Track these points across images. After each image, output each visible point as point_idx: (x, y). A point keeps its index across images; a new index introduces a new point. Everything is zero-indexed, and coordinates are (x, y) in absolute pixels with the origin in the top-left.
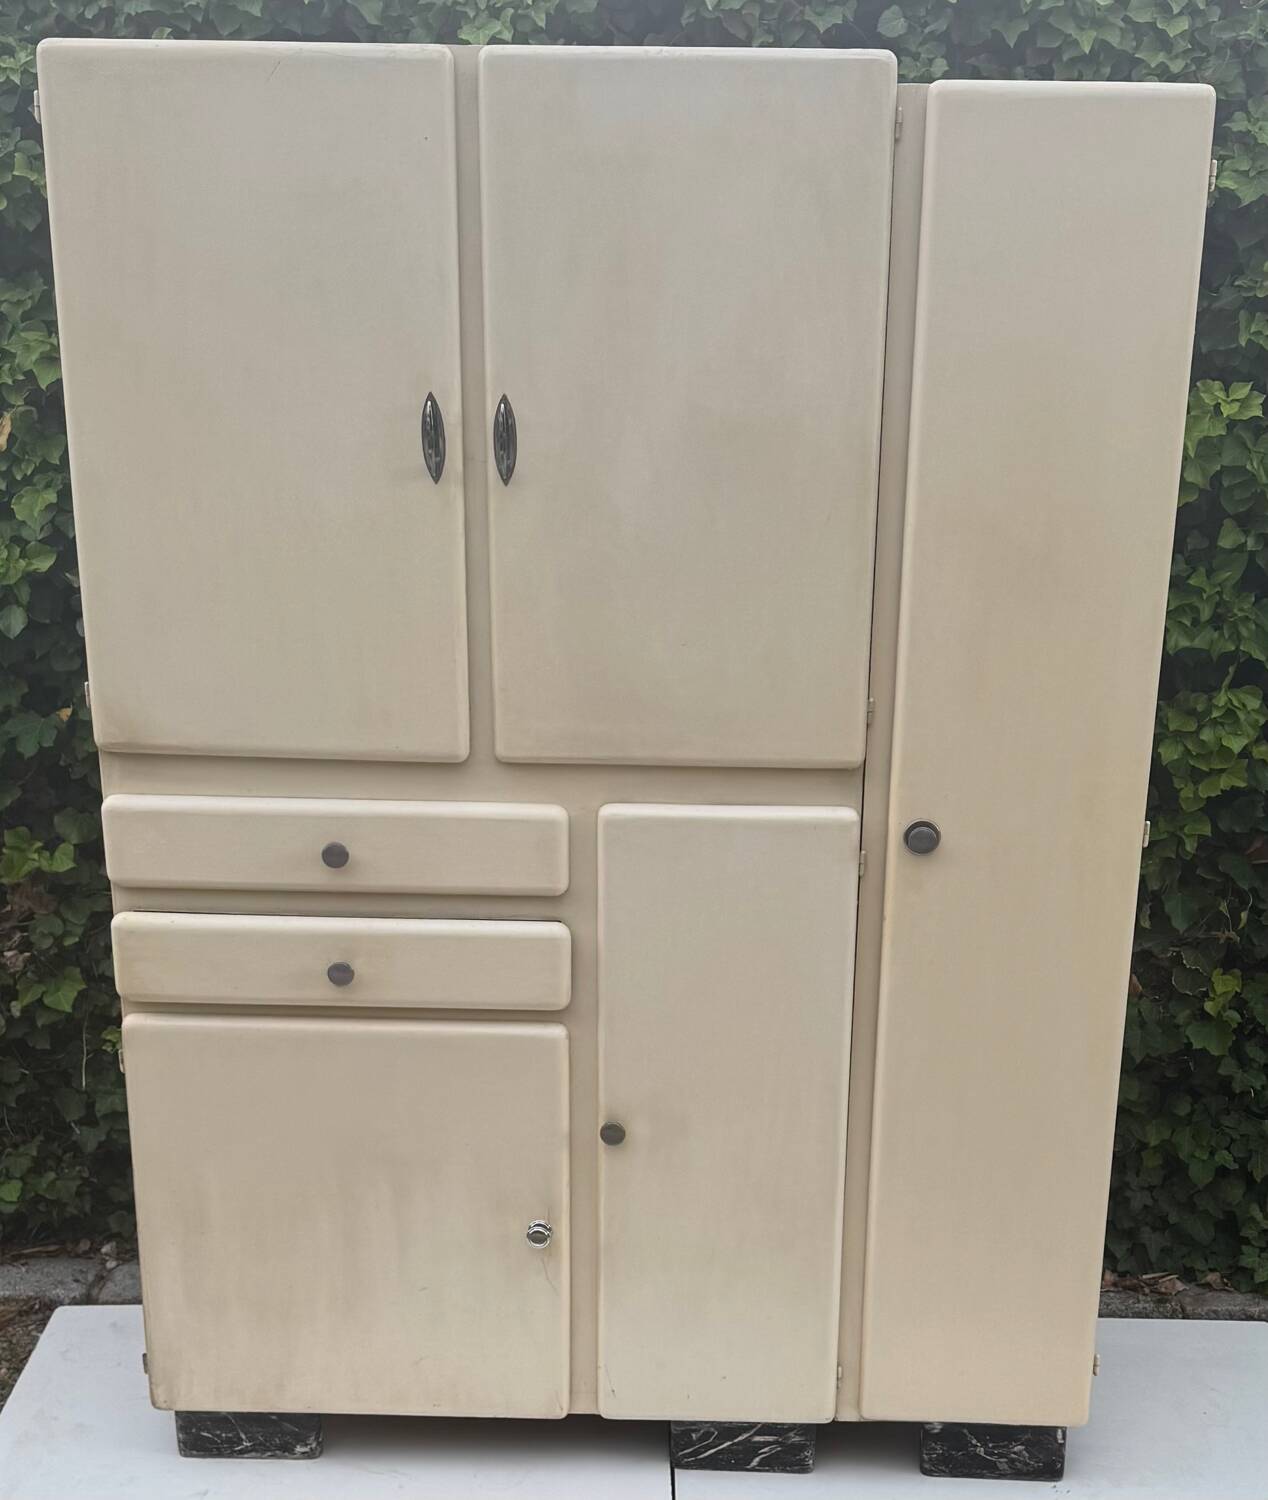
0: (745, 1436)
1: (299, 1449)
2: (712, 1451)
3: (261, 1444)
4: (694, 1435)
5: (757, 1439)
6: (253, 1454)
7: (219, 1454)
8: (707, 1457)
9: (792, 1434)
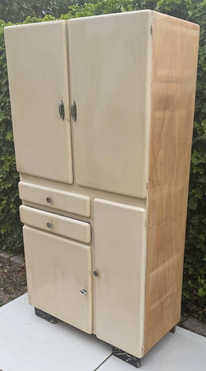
0: (125, 354)
1: (51, 321)
2: (119, 354)
3: (46, 317)
4: (115, 349)
5: (127, 355)
6: (44, 319)
7: (40, 317)
8: (118, 355)
9: (134, 357)
